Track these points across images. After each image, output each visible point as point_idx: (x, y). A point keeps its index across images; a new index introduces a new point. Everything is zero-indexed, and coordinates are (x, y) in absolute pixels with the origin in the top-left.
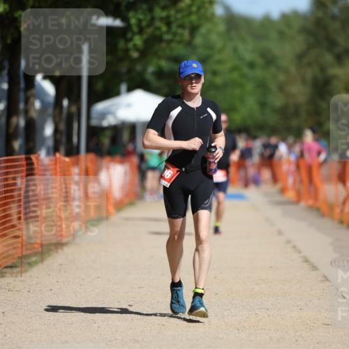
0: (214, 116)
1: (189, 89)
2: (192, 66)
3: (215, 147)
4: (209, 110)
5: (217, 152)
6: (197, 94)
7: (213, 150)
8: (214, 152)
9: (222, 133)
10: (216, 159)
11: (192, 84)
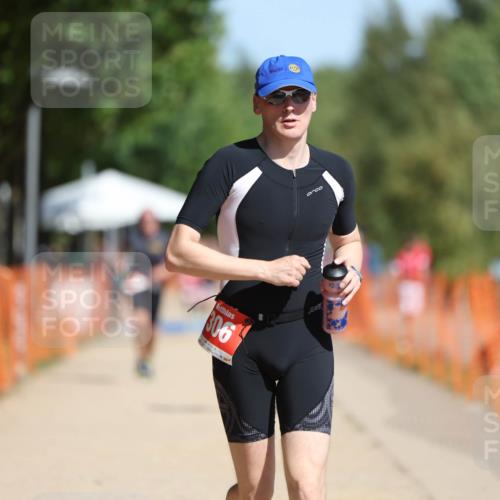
0: (339, 193)
1: (279, 126)
2: (287, 69)
3: (342, 266)
4: (327, 176)
5: (347, 279)
6: (298, 139)
7: (338, 274)
8: (341, 278)
9: (356, 234)
10: (347, 295)
11: (286, 113)
